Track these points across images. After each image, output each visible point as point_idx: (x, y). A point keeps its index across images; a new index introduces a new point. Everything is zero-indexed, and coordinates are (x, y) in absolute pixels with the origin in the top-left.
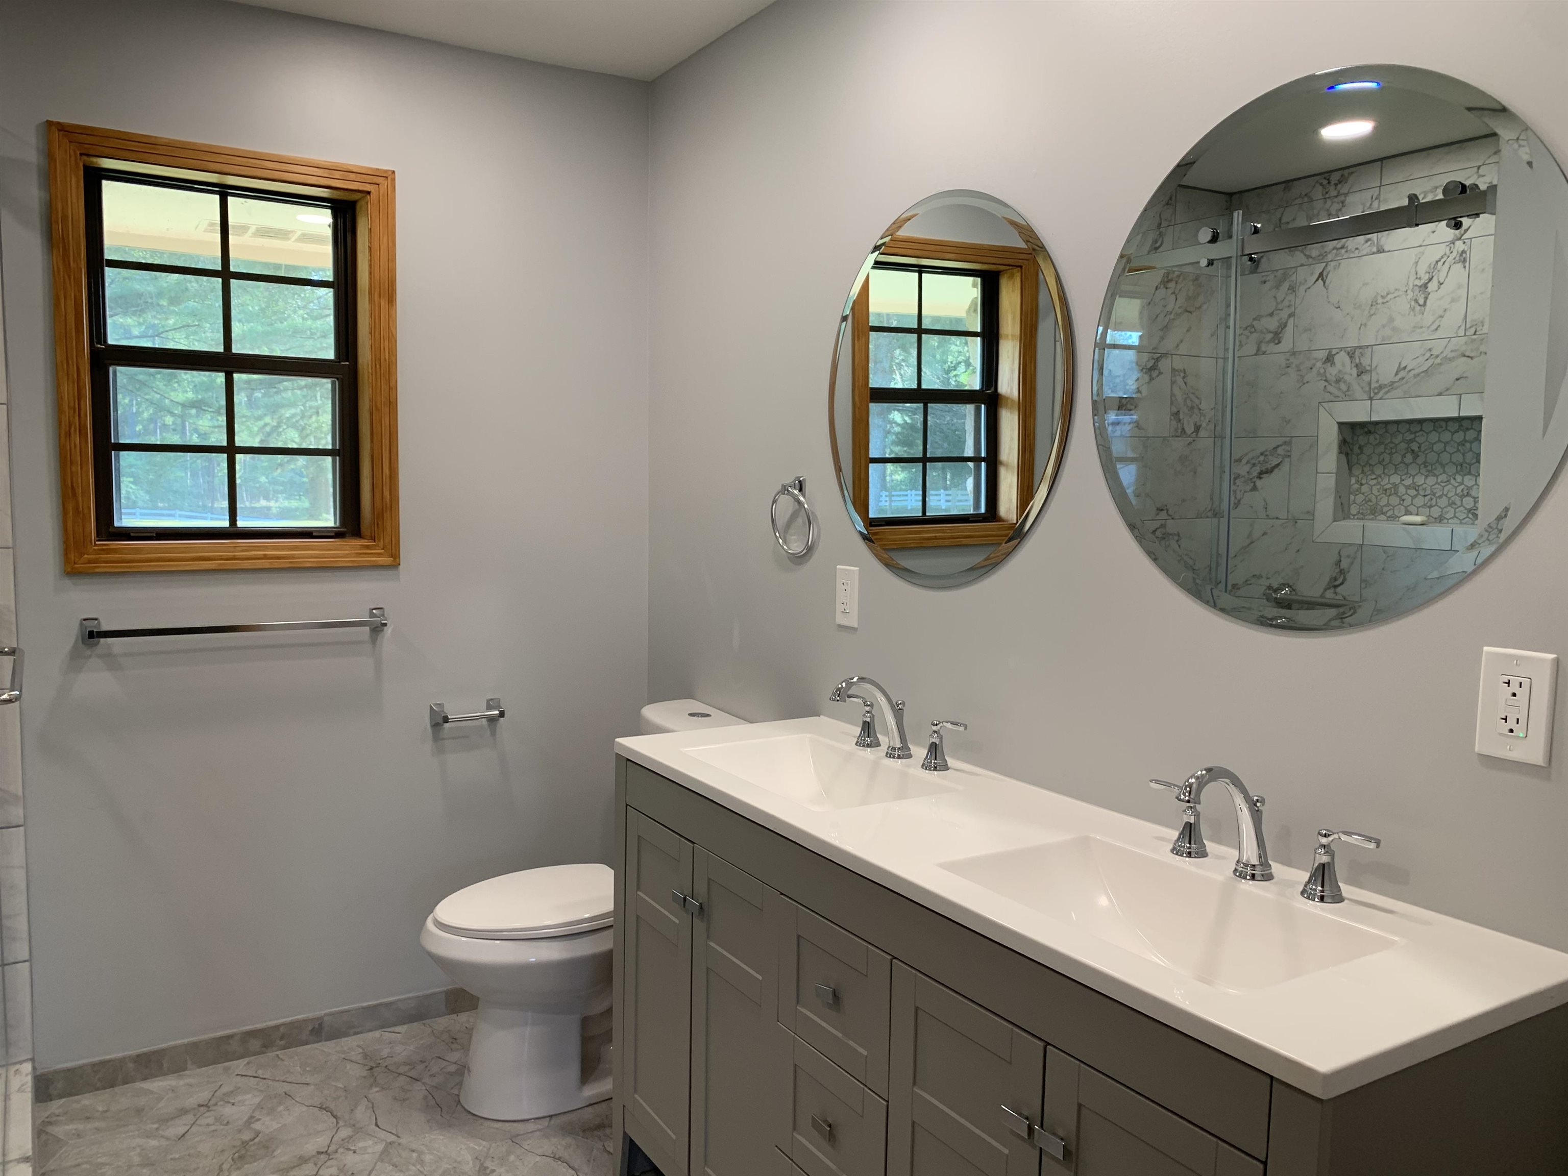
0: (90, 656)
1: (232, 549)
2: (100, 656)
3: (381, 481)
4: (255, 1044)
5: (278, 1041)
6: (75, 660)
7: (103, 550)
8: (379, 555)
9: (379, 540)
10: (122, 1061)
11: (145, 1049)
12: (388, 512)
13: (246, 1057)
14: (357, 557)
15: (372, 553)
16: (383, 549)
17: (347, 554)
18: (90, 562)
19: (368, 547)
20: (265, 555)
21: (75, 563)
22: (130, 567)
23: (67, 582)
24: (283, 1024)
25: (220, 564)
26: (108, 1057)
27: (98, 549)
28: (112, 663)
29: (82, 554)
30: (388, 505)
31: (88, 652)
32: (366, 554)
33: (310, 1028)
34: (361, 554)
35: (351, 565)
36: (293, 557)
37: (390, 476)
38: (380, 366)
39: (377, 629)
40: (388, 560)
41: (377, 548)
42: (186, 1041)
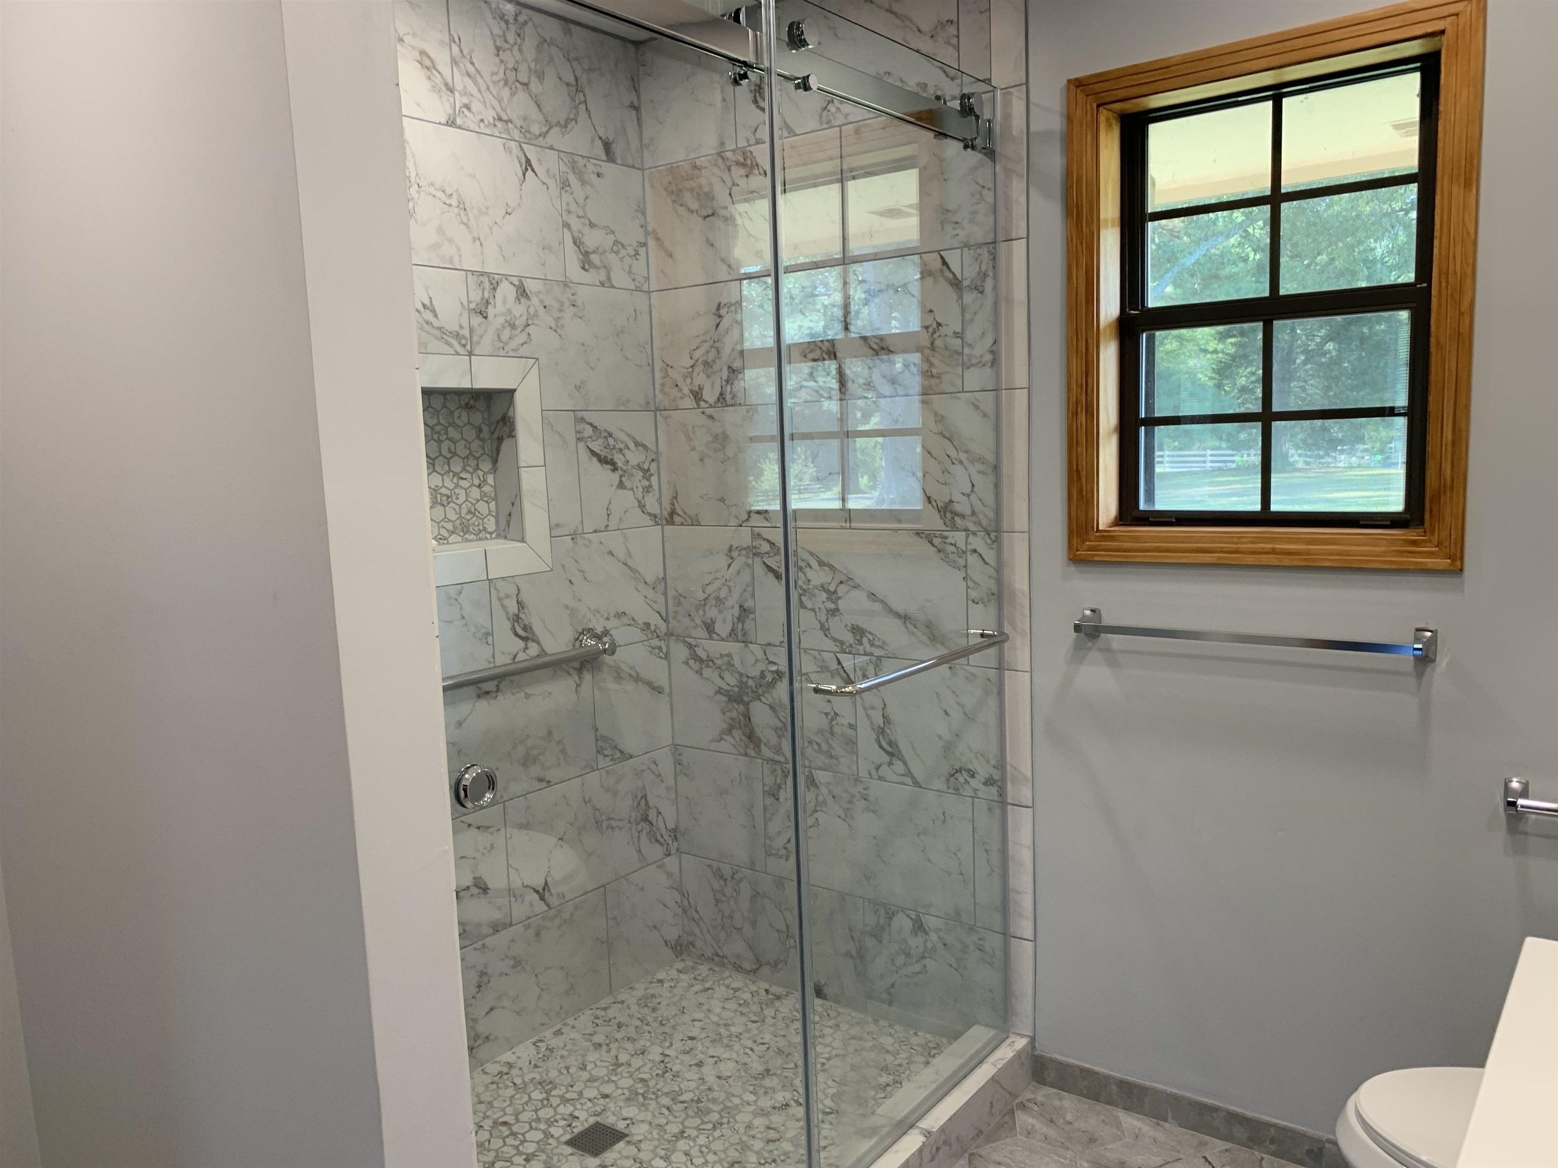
0: (1090, 649)
1: (1236, 540)
2: (1100, 650)
3: (1439, 449)
4: (1240, 1132)
5: (1268, 1143)
6: (1078, 653)
7: (1103, 536)
8: (1430, 554)
9: (1433, 533)
10: (1107, 1078)
11: (1129, 1078)
12: (1448, 494)
13: (1229, 1141)
14: (1396, 556)
15: (1420, 552)
16: (1437, 546)
17: (1383, 552)
18: (1091, 549)
19: (1414, 543)
20: (1273, 549)
21: (1077, 550)
22: (1127, 557)
23: (1073, 569)
24: (1275, 1126)
25: (1219, 558)
26: (1097, 1069)
27: (1099, 536)
28: (1111, 658)
29: (1083, 541)
30: (1449, 484)
31: (1089, 644)
32: (1410, 552)
33: (1306, 1148)
34: (1403, 552)
35: (1387, 567)
36: (1308, 553)
37: (1454, 443)
38: (1447, 282)
39: (1425, 659)
40: (1444, 563)
41: (1428, 545)
42: (1169, 1090)
